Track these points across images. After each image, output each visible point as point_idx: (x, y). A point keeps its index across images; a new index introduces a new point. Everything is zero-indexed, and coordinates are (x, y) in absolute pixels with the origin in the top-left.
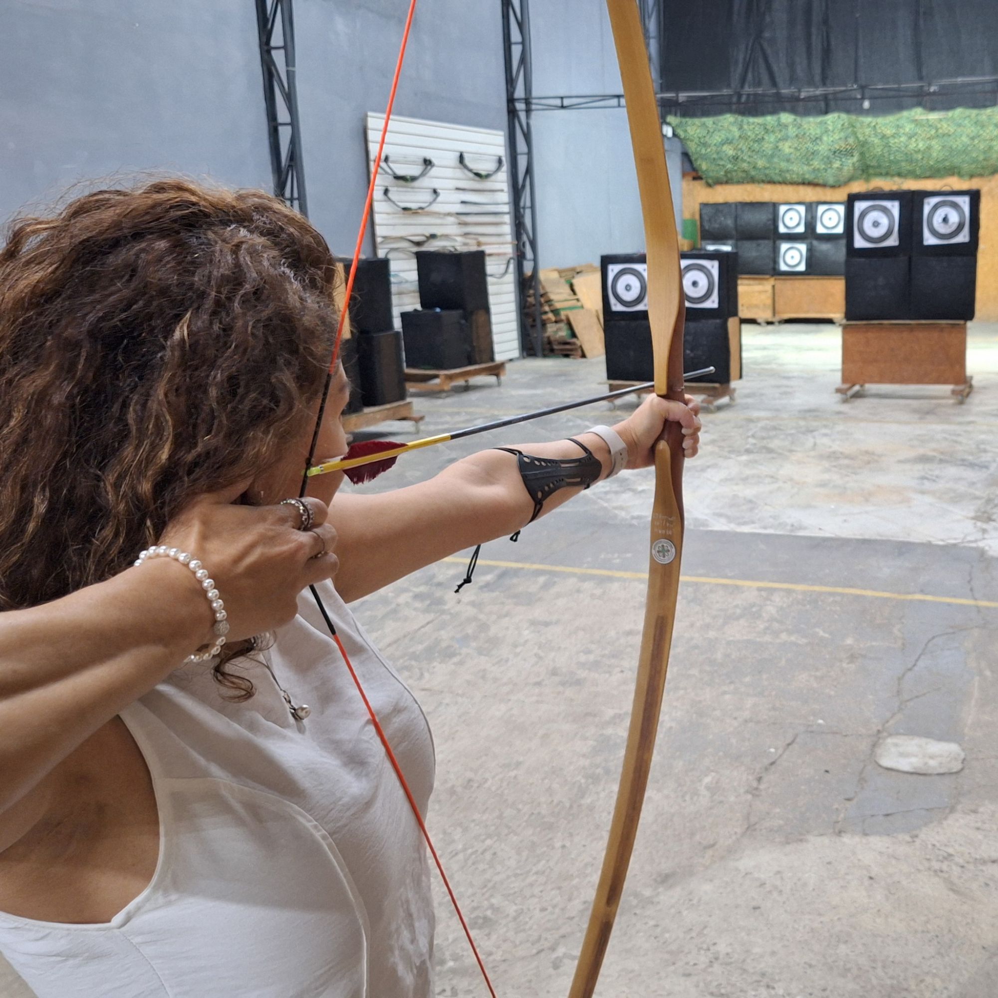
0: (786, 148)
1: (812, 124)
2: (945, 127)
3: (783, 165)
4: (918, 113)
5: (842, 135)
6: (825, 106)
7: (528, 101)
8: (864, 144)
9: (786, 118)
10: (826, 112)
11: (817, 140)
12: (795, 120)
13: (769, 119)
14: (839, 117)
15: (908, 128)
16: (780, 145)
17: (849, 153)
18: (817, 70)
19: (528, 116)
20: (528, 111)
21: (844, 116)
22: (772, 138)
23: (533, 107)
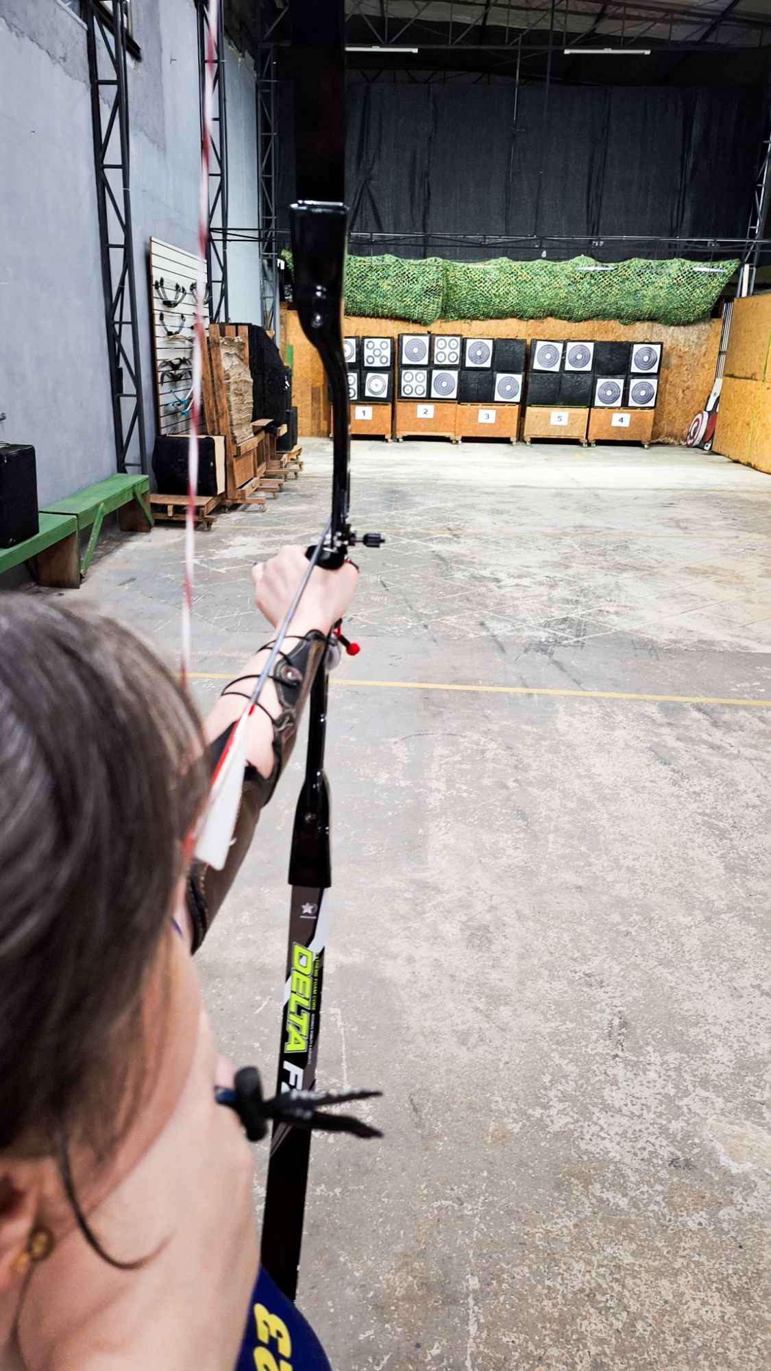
0: (385, 286)
1: (411, 265)
2: (525, 275)
3: (380, 301)
4: (504, 261)
5: (436, 277)
6: (422, 250)
7: (224, 231)
8: (450, 287)
9: (389, 259)
10: (425, 257)
11: (414, 280)
12: (397, 260)
13: (374, 260)
14: (436, 261)
15: (494, 274)
16: (380, 282)
17: (436, 294)
18: (419, 219)
19: (225, 247)
20: (225, 241)
21: (440, 260)
22: (373, 276)
23: (229, 237)
